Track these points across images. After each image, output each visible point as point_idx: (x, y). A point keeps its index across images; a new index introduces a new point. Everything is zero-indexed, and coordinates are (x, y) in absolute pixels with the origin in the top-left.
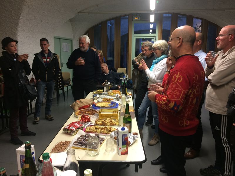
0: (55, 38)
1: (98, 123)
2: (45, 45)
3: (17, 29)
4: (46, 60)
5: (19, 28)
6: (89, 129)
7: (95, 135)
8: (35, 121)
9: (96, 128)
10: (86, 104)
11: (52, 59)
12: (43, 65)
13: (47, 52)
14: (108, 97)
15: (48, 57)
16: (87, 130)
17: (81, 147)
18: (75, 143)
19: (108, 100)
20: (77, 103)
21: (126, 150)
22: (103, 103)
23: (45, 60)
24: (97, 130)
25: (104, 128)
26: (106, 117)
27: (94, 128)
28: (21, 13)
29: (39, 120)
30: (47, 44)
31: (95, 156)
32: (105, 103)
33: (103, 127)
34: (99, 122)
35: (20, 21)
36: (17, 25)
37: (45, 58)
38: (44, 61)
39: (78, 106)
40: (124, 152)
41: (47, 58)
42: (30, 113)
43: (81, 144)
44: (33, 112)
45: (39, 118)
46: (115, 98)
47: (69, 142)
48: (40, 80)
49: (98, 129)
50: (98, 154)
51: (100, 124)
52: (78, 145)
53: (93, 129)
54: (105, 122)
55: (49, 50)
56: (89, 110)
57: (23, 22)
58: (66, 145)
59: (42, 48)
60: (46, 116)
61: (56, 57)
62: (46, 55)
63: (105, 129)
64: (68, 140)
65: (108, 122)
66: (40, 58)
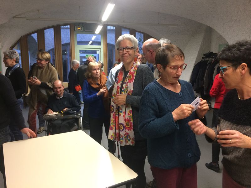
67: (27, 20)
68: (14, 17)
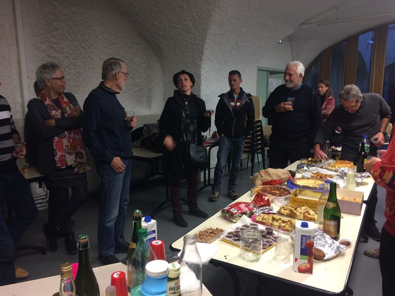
0: (259, 70)
1: (283, 211)
2: (235, 80)
3: (201, 59)
4: (235, 104)
5: (204, 58)
6: (261, 218)
7: (266, 229)
8: (212, 196)
9: (274, 219)
10: (275, 178)
11: (244, 103)
12: (230, 112)
13: (238, 91)
14: (324, 172)
15: (239, 99)
16: (258, 219)
17: (235, 242)
18: (229, 234)
19: (321, 177)
20: (261, 175)
21: (308, 266)
22: (310, 181)
23: (233, 104)
24: (275, 222)
25: (289, 221)
26: (302, 204)
27: (271, 218)
28: (207, 35)
29: (218, 197)
30: (238, 79)
31: (253, 261)
32: (313, 181)
33: (287, 218)
34: (285, 210)
35: (206, 46)
36: (202, 52)
37: (233, 102)
38: (232, 106)
39: (262, 180)
40: (304, 268)
41: (237, 102)
42: (207, 183)
43: (237, 238)
44: (211, 183)
45: (217, 193)
46: (338, 175)
47: (222, 231)
48: (223, 135)
49: (277, 221)
50: (257, 260)
51: (285, 214)
52: (233, 238)
53: (269, 219)
54: (295, 211)
55: (241, 89)
56: (278, 189)
57: (211, 48)
58: (215, 234)
59: (231, 85)
60: (229, 192)
61: (251, 100)
62: (236, 96)
63: (289, 223)
64: (220, 228)
65: (301, 213)
66: (226, 101)
67: (318, 25)
68: (301, 24)
